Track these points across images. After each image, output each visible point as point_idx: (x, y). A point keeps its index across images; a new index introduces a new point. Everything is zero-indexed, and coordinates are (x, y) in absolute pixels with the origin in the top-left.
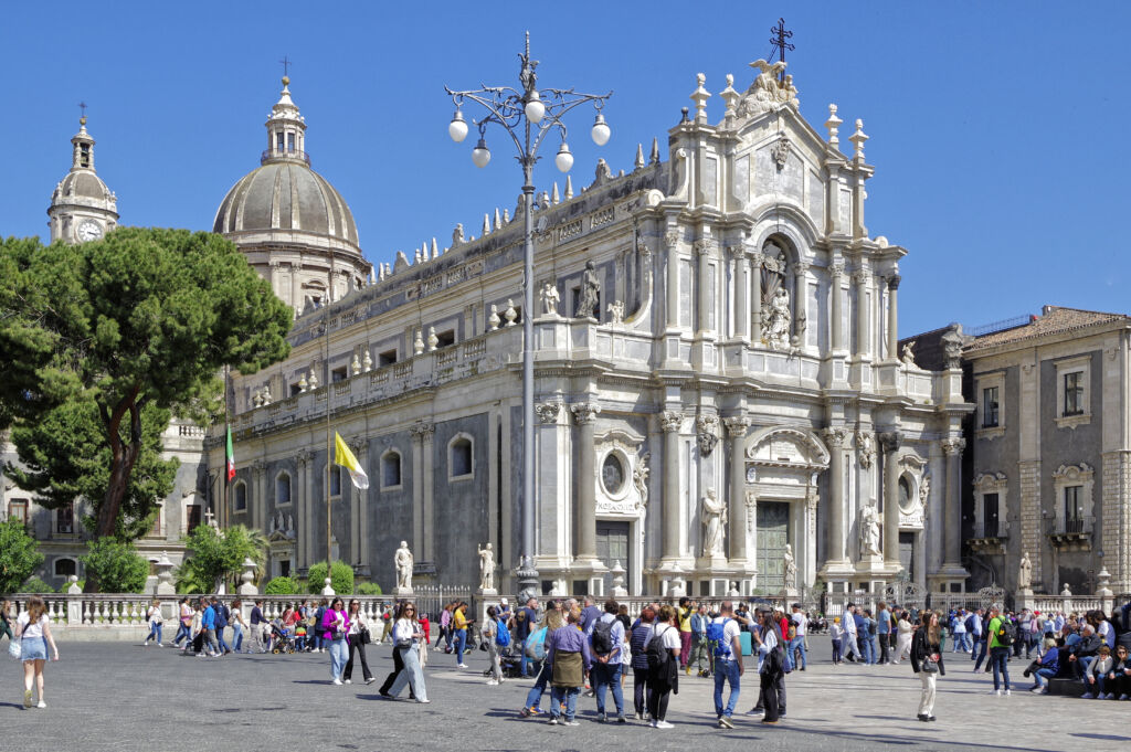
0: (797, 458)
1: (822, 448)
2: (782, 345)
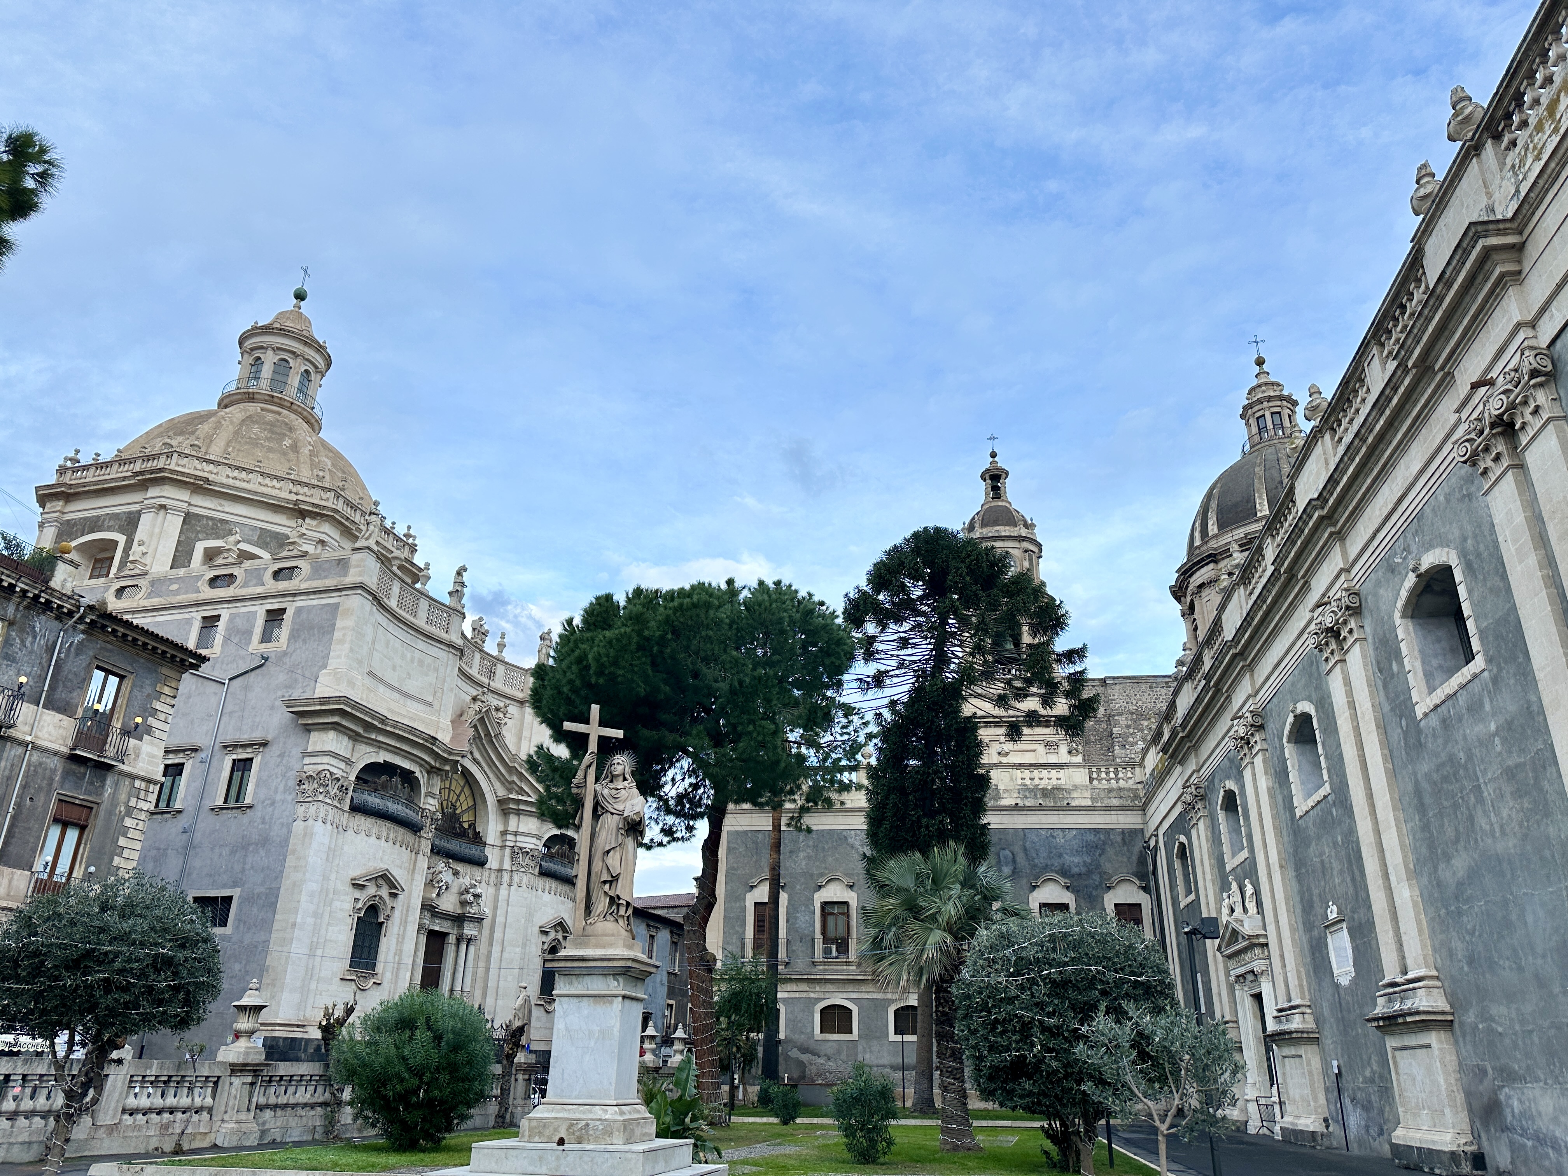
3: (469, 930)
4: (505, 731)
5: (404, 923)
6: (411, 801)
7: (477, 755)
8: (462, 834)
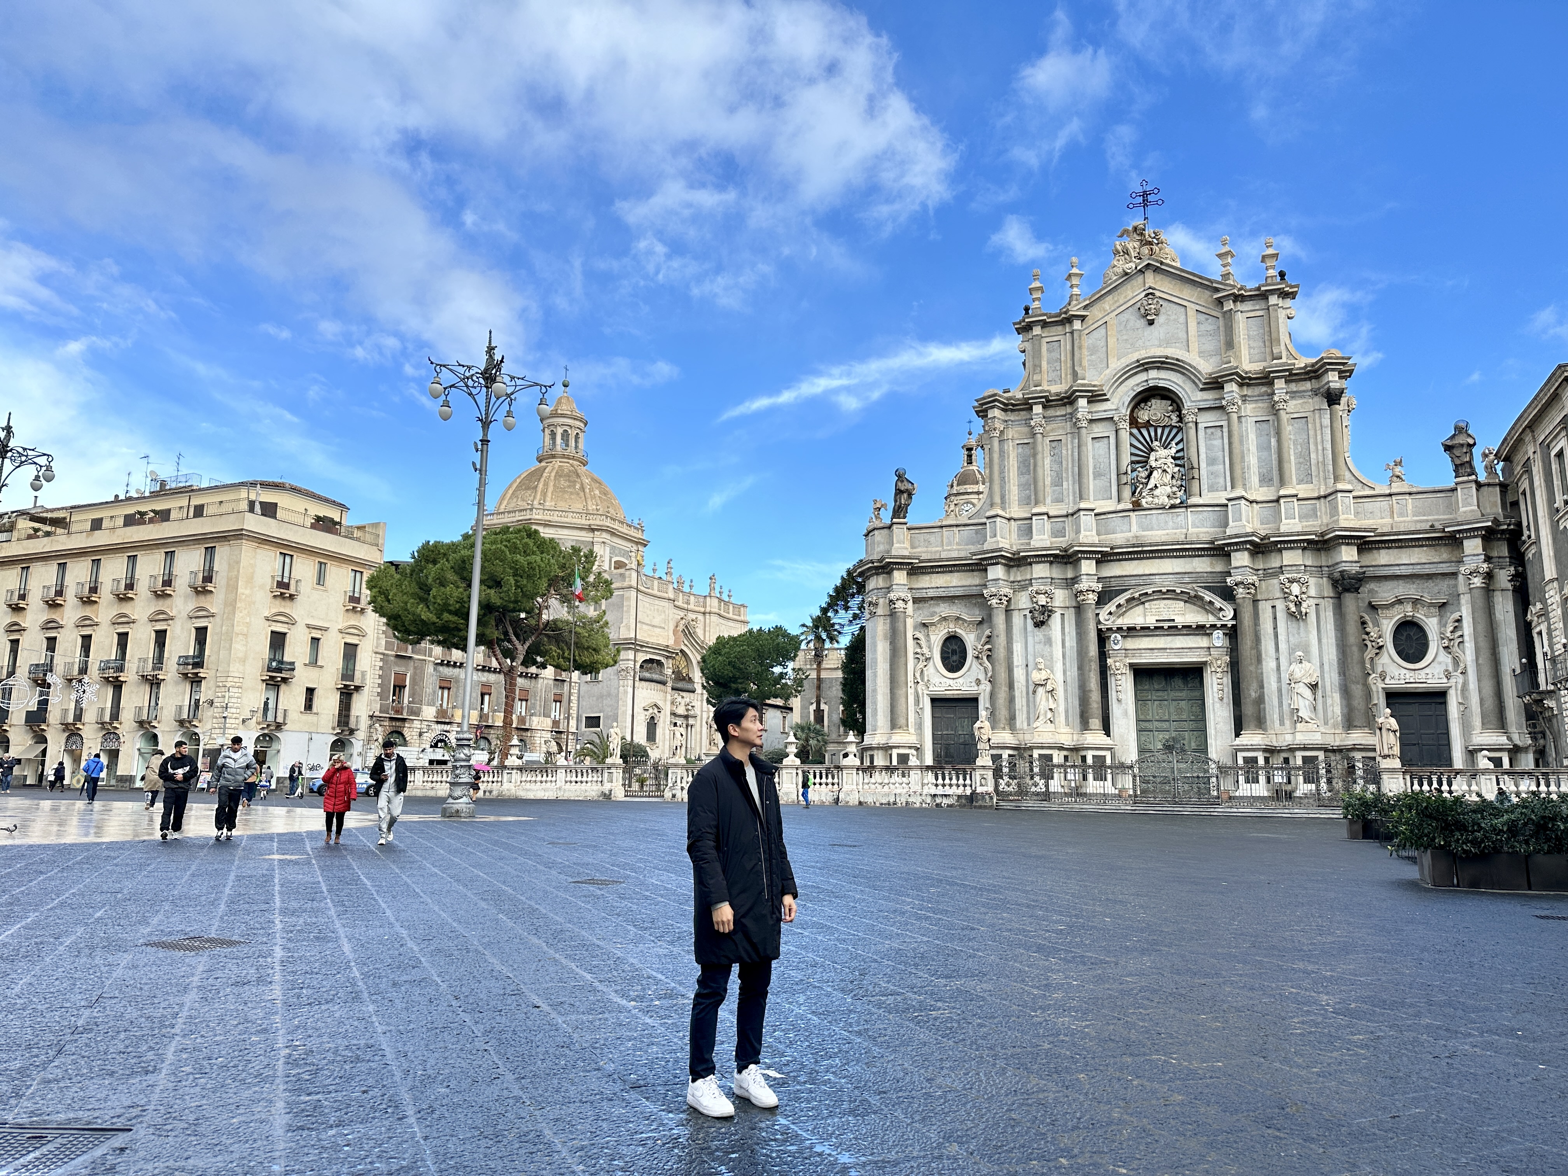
0: (1191, 616)
1: (1218, 603)
2: (1156, 500)
3: (691, 721)
4: (697, 630)
5: (665, 722)
6: (661, 674)
7: (686, 642)
8: (684, 679)
